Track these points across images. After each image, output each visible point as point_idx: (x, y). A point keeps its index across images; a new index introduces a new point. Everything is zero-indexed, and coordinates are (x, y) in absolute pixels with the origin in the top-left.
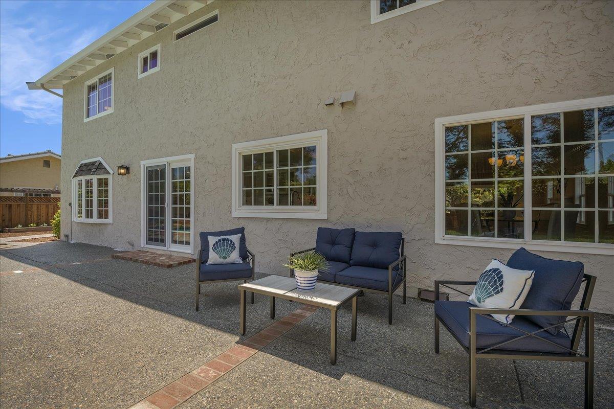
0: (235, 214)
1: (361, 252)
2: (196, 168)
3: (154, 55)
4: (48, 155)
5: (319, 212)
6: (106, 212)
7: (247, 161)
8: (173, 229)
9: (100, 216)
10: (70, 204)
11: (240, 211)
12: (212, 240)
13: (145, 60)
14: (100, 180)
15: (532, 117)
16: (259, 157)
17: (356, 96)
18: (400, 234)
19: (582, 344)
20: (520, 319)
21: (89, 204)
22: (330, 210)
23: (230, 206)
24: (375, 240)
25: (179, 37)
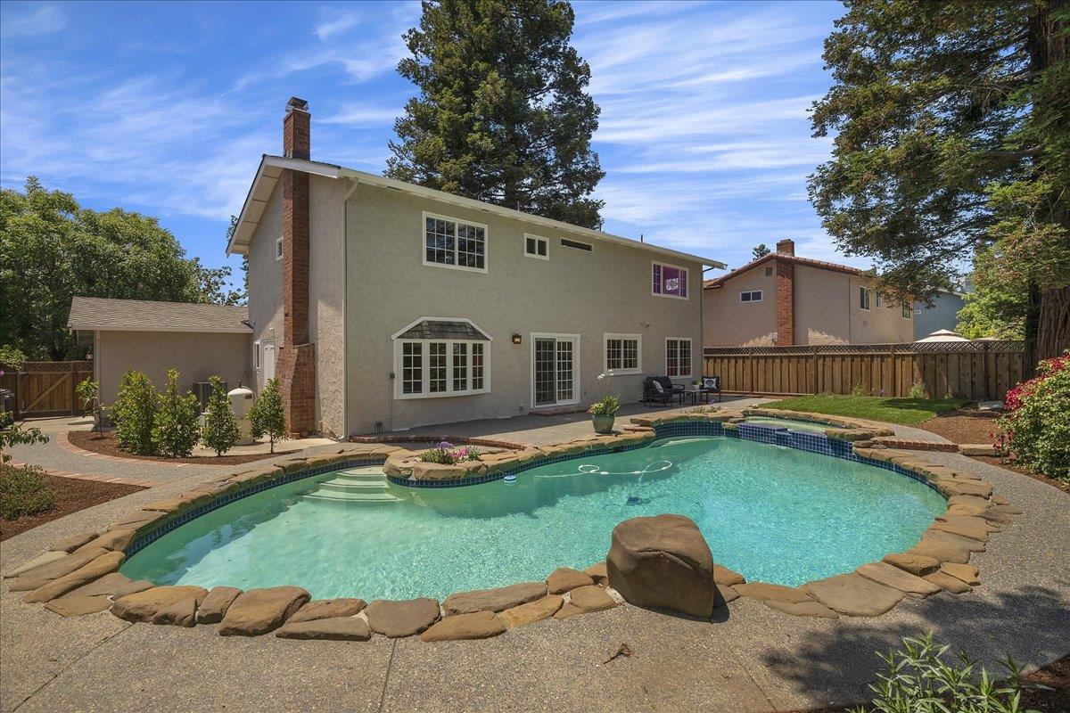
2: (581, 345)
3: (542, 244)
5: (639, 371)
6: (481, 381)
9: (475, 387)
10: (392, 376)
13: (530, 243)
14: (474, 347)
22: (642, 370)
23: (603, 369)
25: (564, 242)
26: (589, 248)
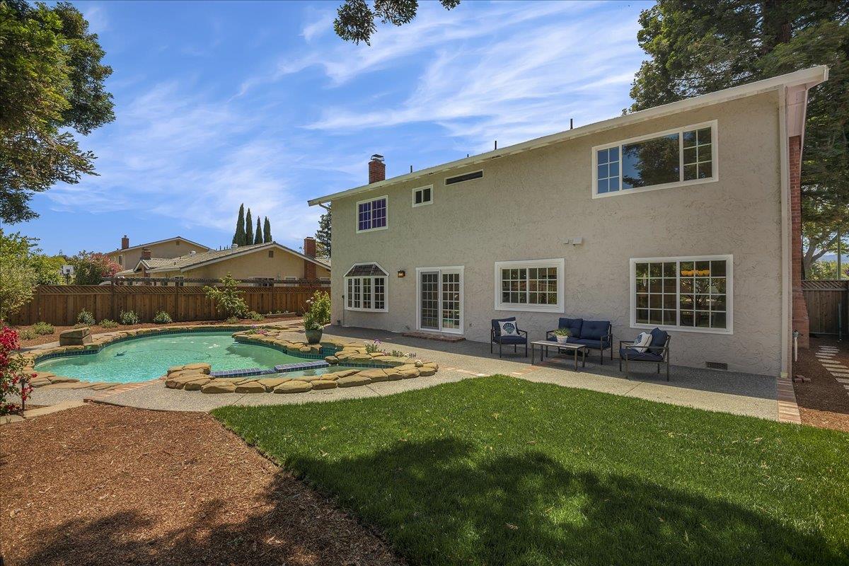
0: (497, 308)
1: (586, 331)
2: (465, 277)
3: (427, 192)
4: (274, 246)
5: (559, 308)
6: (383, 303)
7: (505, 273)
8: (444, 317)
9: (377, 307)
10: (343, 297)
11: (501, 307)
12: (502, 324)
13: (418, 194)
14: (377, 280)
15: (681, 263)
16: (514, 272)
17: (583, 241)
18: (609, 322)
19: (666, 358)
20: (648, 351)
21: (357, 297)
22: (566, 307)
23: (494, 302)
24: (594, 325)
25: (449, 181)
26: (479, 175)
